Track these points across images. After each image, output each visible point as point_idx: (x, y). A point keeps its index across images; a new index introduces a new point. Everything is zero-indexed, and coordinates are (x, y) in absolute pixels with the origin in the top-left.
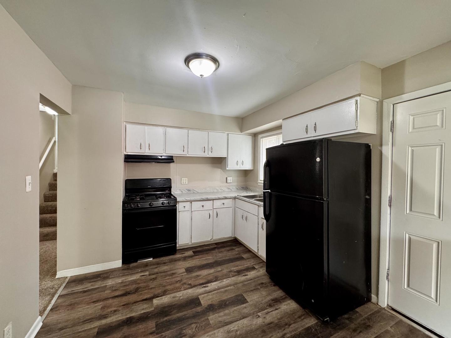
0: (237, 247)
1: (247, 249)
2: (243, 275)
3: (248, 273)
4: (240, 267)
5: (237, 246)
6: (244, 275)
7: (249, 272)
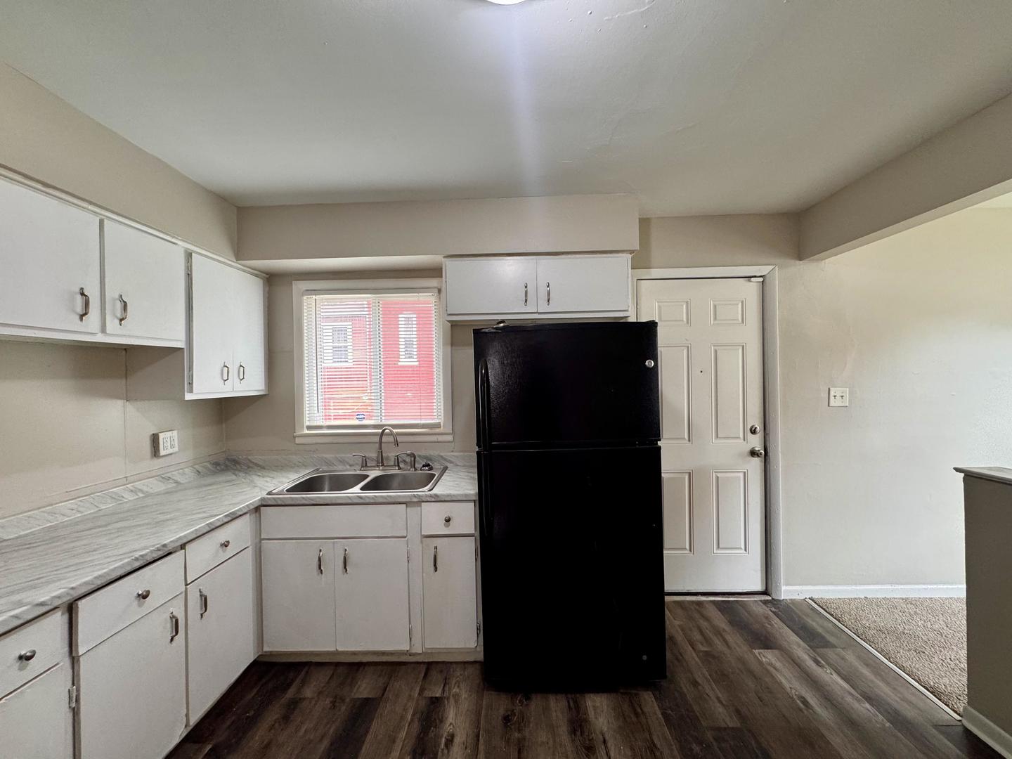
0: (298, 681)
1: (337, 664)
2: (442, 746)
3: (447, 728)
4: (403, 734)
5: (293, 681)
6: (447, 745)
7: (441, 721)
